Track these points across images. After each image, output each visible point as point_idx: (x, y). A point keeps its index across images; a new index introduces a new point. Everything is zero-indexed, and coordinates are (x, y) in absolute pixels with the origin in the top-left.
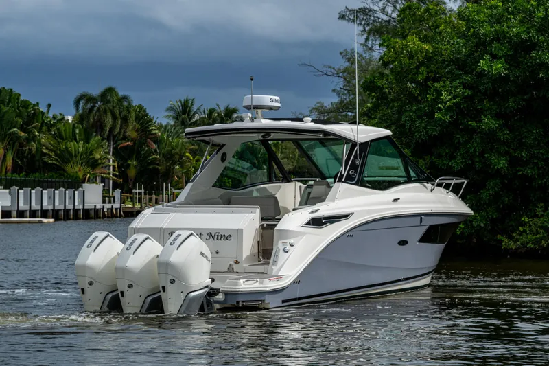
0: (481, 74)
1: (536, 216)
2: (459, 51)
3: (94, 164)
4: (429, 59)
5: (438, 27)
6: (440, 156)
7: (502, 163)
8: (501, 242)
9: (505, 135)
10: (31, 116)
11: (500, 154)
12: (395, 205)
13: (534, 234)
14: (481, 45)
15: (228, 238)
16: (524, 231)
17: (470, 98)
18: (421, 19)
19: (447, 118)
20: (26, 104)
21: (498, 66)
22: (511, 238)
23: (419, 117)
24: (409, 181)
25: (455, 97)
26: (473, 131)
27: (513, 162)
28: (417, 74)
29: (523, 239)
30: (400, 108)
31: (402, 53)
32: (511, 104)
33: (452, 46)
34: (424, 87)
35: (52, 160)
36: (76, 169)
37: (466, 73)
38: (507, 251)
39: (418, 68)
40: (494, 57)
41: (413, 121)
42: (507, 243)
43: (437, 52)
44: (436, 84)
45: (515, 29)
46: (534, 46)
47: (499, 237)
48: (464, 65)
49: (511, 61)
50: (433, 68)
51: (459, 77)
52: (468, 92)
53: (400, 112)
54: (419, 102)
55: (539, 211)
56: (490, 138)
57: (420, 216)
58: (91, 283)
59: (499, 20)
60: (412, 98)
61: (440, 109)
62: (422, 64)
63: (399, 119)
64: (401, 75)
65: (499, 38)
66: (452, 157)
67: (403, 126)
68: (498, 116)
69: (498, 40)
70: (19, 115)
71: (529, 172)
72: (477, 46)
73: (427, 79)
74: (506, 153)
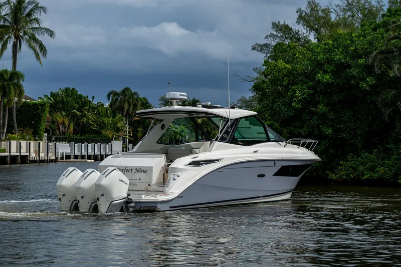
0: (318, 82)
1: (348, 161)
2: (307, 68)
3: (118, 130)
4: (290, 72)
5: (295, 55)
6: (295, 127)
7: (329, 131)
8: (328, 175)
9: (331, 116)
10: (83, 103)
11: (328, 126)
12: (255, 154)
13: (347, 171)
14: (319, 65)
15: (145, 171)
16: (341, 169)
17: (312, 95)
18: (286, 51)
19: (299, 106)
20: (80, 97)
21: (327, 77)
22: (333, 172)
23: (283, 105)
24: (268, 140)
25: (303, 94)
26: (313, 113)
27: (336, 130)
28: (283, 81)
29: (340, 173)
30: (273, 100)
31: (275, 69)
32: (335, 98)
33: (303, 65)
34: (287, 88)
35: (95, 127)
36: (108, 133)
37: (311, 81)
38: (331, 180)
39: (283, 78)
40: (325, 72)
41: (280, 108)
42: (332, 176)
43: (294, 69)
44: (293, 87)
45: (338, 57)
46: (349, 66)
47: (327, 172)
48: (309, 76)
49: (335, 74)
50: (292, 77)
51: (306, 82)
52: (311, 92)
53: (274, 102)
54: (284, 97)
55: (349, 158)
56: (323, 117)
57: (274, 160)
58: (64, 195)
59: (330, 51)
60: (280, 95)
61: (295, 101)
62: (285, 75)
63: (272, 107)
64: (273, 82)
65: (329, 61)
66: (302, 127)
67: (275, 110)
68: (327, 105)
69: (328, 63)
70: (77, 103)
71: (345, 136)
72: (316, 66)
73: (289, 84)
74: (332, 126)
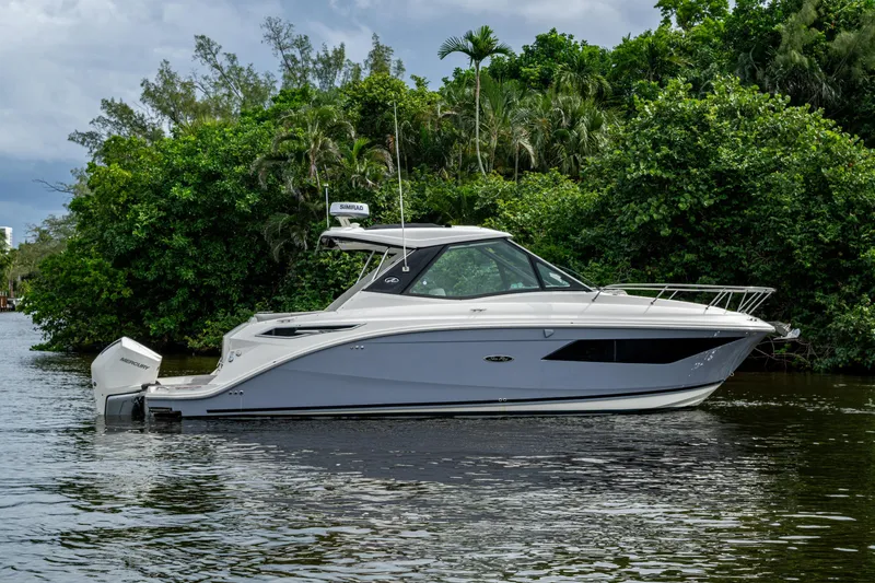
0: (174, 199)
1: (217, 320)
2: (156, 178)
4: (130, 184)
5: (138, 157)
6: (137, 268)
7: (189, 275)
8: (188, 341)
9: (193, 251)
11: (188, 267)
13: (216, 335)
14: (175, 174)
16: (207, 333)
17: (165, 218)
18: (125, 150)
19: (143, 235)
21: (187, 193)
22: (195, 338)
23: (119, 234)
25: (150, 218)
26: (166, 247)
27: (200, 274)
28: (118, 197)
29: (206, 339)
30: (103, 225)
31: (105, 178)
32: (199, 224)
33: (151, 174)
34: (125, 208)
37: (162, 197)
38: (192, 349)
39: (119, 192)
40: (185, 184)
41: (114, 237)
42: (193, 343)
43: (136, 179)
44: (135, 206)
45: (204, 161)
46: (218, 176)
47: (186, 337)
48: (159, 190)
49: (200, 188)
50: (132, 192)
51: (155, 200)
52: (162, 214)
53: (103, 229)
54: (121, 221)
55: (220, 315)
56: (180, 253)
59: (191, 153)
60: (114, 218)
61: (137, 227)
62: (124, 188)
63: (102, 236)
64: (104, 198)
65: (191, 168)
66: (147, 269)
67: (106, 241)
68: (187, 235)
69: (189, 171)
71: (213, 282)
72: (172, 174)
73: (128, 201)
74: (195, 266)
